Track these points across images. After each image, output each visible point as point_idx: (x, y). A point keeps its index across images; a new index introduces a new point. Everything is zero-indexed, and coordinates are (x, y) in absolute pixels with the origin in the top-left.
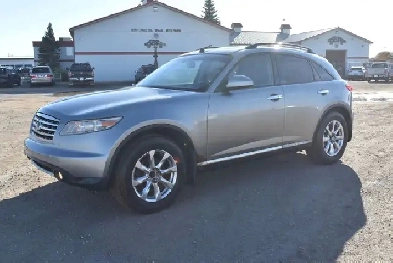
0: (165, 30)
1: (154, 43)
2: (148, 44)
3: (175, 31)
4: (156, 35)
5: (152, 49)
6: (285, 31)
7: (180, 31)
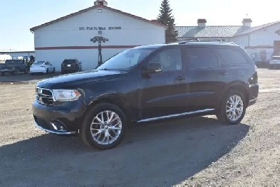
0: (107, 28)
1: (99, 39)
2: (94, 40)
3: (117, 28)
4: (100, 33)
5: (97, 44)
6: (247, 24)
7: (120, 28)
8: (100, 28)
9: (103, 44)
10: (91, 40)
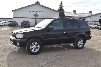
0: (39, 12)
1: (36, 15)
2: (34, 16)
3: (42, 12)
5: (35, 17)
6: (90, 13)
7: (43, 12)
9: (37, 17)
10: (33, 15)
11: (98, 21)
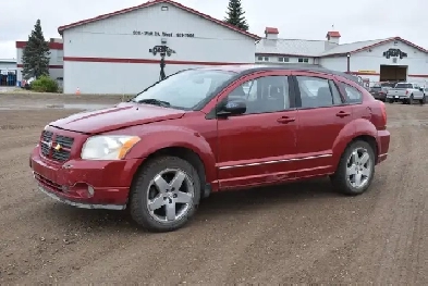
0: (174, 34)
1: (163, 49)
3: (188, 35)
5: (158, 57)
8: (164, 34)
9: (167, 58)
10: (150, 51)
11: (378, 71)
